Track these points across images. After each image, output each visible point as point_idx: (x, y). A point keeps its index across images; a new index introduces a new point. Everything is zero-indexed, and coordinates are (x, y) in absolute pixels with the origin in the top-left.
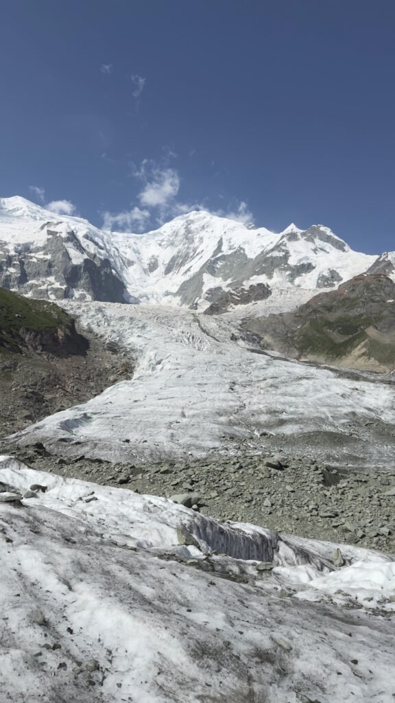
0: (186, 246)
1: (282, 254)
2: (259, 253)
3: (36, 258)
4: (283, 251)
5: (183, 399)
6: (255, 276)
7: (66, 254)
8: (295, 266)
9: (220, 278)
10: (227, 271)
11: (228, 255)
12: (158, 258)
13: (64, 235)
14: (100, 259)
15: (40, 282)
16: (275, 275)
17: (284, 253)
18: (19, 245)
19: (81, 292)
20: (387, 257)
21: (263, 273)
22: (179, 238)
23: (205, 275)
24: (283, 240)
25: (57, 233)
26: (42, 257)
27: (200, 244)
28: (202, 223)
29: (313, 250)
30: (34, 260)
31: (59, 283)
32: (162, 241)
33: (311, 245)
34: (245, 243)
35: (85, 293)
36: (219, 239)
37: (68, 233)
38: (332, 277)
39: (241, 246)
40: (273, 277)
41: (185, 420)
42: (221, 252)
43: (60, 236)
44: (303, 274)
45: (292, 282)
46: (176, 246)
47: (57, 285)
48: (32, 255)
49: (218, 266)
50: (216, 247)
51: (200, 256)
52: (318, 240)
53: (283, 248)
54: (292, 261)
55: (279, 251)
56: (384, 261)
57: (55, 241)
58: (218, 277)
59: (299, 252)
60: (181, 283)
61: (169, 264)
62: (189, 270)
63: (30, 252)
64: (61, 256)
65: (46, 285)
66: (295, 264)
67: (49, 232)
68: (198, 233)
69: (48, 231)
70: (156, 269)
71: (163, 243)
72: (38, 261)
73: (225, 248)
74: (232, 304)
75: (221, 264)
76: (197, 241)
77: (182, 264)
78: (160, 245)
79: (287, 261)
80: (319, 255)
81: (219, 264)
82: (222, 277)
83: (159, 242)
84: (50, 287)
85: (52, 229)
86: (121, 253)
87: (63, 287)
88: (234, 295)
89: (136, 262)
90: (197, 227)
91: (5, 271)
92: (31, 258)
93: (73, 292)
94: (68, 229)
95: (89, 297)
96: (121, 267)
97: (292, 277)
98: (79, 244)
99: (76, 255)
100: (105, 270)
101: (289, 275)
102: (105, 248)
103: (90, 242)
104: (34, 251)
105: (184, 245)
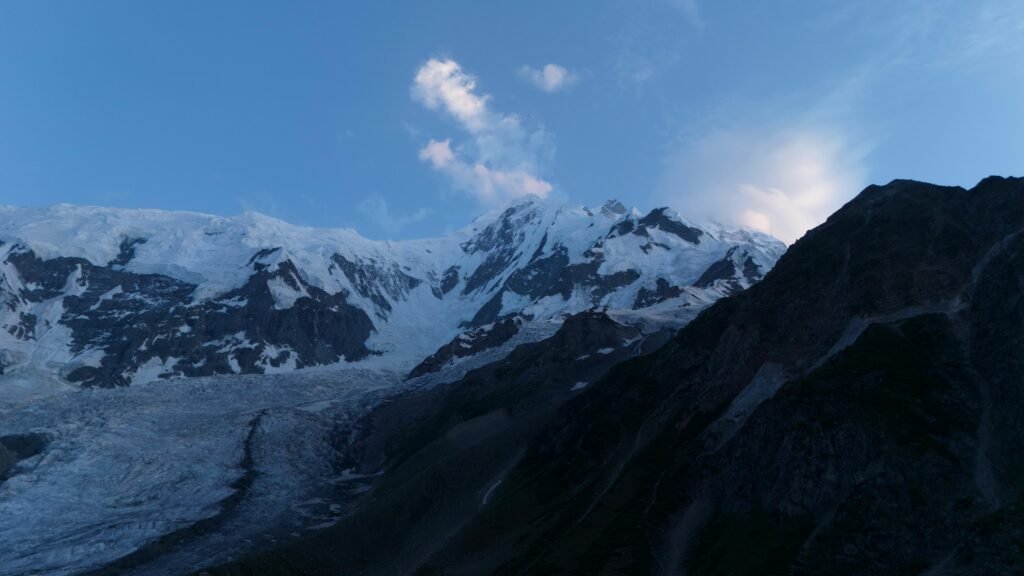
0: (501, 247)
1: (590, 260)
3: (228, 307)
4: (595, 255)
7: (267, 297)
8: (608, 277)
9: (528, 297)
10: (538, 285)
11: (546, 259)
12: (459, 271)
14: (329, 295)
16: (574, 293)
17: (594, 259)
19: (282, 349)
21: (557, 292)
22: (493, 237)
23: (506, 293)
24: (612, 233)
26: (235, 304)
27: (520, 243)
28: (526, 211)
29: (642, 248)
31: (248, 341)
33: (642, 241)
35: (289, 349)
36: (543, 235)
37: (281, 264)
39: (565, 245)
40: (570, 296)
42: (542, 254)
44: (619, 288)
46: (487, 250)
47: (245, 344)
50: (537, 247)
51: (515, 262)
52: (656, 231)
54: (605, 270)
55: (587, 257)
57: (259, 278)
61: (472, 278)
62: (496, 285)
65: (230, 345)
66: (608, 273)
67: (257, 266)
68: (519, 227)
70: (453, 287)
71: (470, 247)
72: (229, 310)
73: (547, 248)
75: (534, 273)
76: (516, 239)
77: (491, 276)
79: (596, 270)
80: (651, 254)
81: (532, 275)
82: (531, 294)
83: (464, 245)
84: (233, 348)
85: (263, 260)
86: (402, 269)
87: (253, 346)
88: (464, 341)
89: (422, 281)
90: (520, 218)
91: (174, 332)
92: (221, 307)
93: (271, 351)
94: (283, 258)
95: (294, 355)
96: (395, 292)
97: (602, 293)
98: (295, 277)
99: (285, 295)
100: (334, 310)
101: (594, 293)
102: (373, 267)
103: (337, 265)
104: (229, 295)
105: (498, 246)
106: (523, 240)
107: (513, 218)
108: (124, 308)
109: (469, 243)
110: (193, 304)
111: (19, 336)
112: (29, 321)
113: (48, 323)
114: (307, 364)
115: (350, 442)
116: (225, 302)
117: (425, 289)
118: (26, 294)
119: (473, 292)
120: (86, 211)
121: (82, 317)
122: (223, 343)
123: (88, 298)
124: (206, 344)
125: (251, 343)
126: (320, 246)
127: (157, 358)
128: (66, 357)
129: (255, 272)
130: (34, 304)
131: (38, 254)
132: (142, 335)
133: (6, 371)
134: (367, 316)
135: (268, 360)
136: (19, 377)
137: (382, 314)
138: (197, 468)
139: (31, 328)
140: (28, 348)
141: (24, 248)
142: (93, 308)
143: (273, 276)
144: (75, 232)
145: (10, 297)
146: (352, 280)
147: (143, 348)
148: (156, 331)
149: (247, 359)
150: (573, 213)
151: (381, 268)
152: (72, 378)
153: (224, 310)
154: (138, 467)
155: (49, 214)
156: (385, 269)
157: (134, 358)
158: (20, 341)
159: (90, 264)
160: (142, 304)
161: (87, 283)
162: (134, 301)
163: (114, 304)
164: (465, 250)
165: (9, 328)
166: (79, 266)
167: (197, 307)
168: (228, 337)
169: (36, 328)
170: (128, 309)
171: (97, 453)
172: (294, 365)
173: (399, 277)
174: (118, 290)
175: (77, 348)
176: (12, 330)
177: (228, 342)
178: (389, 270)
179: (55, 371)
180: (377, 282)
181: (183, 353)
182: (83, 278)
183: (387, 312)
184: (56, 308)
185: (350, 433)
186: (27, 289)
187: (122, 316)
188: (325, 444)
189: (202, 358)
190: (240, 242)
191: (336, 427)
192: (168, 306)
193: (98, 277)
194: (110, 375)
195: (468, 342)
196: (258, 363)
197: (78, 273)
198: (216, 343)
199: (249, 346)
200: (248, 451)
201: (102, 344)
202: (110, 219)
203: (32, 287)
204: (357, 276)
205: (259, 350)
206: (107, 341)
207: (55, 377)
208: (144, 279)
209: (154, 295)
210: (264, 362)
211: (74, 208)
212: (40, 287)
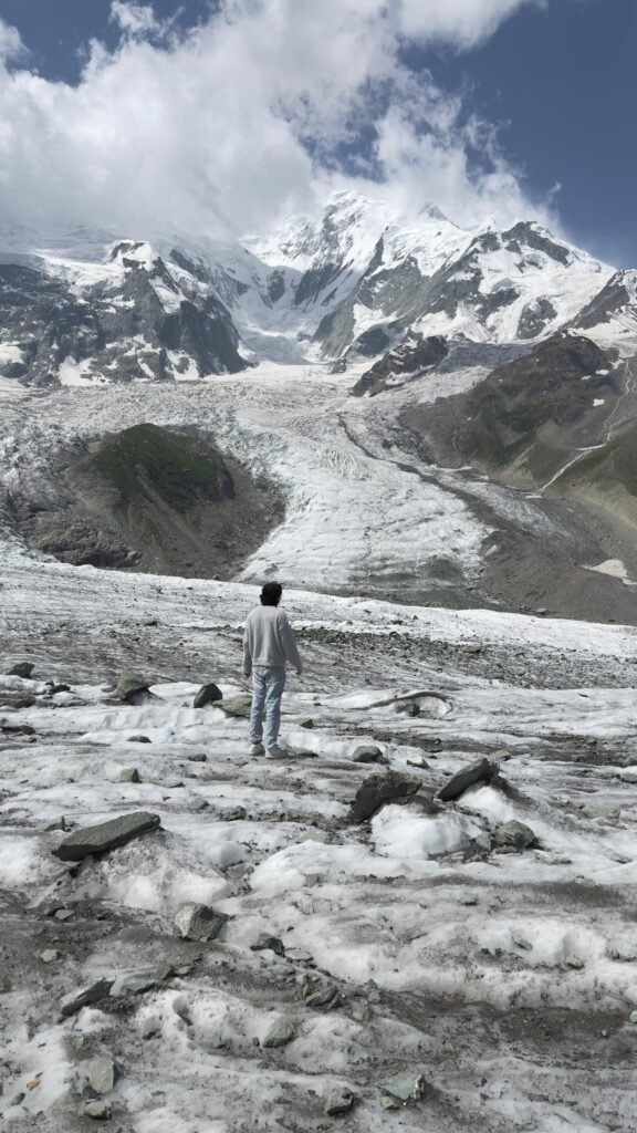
0: (326, 252)
1: (469, 276)
2: (438, 267)
3: (115, 307)
4: (472, 270)
5: (330, 548)
6: (429, 315)
7: (155, 298)
8: (489, 295)
9: (380, 312)
10: (390, 299)
11: (391, 270)
12: (284, 277)
13: (149, 267)
14: (202, 299)
15: (125, 345)
16: (458, 311)
17: (473, 275)
18: (87, 288)
19: (181, 356)
20: (622, 279)
21: (440, 310)
22: (316, 239)
23: (356, 307)
24: (475, 246)
25: (138, 264)
26: (121, 304)
27: (349, 249)
28: (351, 210)
29: (517, 266)
30: (112, 310)
31: (150, 345)
32: (289, 245)
33: (516, 258)
34: (418, 250)
35: (187, 356)
36: (377, 241)
37: (154, 262)
38: (543, 312)
39: (412, 255)
40: (455, 315)
41: (331, 568)
42: (382, 263)
43: (143, 269)
44: (501, 308)
45: (482, 321)
46: (311, 254)
47: (148, 348)
48: (108, 300)
49: (377, 291)
50: (373, 254)
52: (527, 247)
53: (472, 265)
54: (485, 288)
55: (466, 272)
56: (616, 286)
57: (137, 277)
58: (376, 309)
59: (497, 271)
60: (320, 319)
61: (301, 286)
62: (332, 296)
63: (104, 298)
64: (148, 302)
65: (134, 349)
66: (489, 292)
67: (127, 263)
68: (344, 228)
69: (125, 260)
70: (281, 295)
71: (290, 249)
72: (117, 311)
73: (386, 257)
74: (392, 373)
75: (381, 286)
76: (342, 242)
77: (322, 285)
78: (285, 252)
79: (477, 288)
80: (526, 273)
81: (379, 287)
82: (384, 309)
83: (283, 247)
84: (139, 351)
85: (130, 256)
86: (227, 272)
87: (157, 351)
88: (396, 358)
89: (249, 287)
90: (343, 218)
92: (107, 306)
93: (173, 357)
95: (193, 362)
97: (484, 314)
98: (170, 279)
99: (169, 298)
100: (211, 316)
101: (479, 311)
105: (323, 251)
106: (351, 245)
107: (337, 218)
110: (78, 302)
114: (206, 372)
117: (254, 295)
119: (305, 302)
124: (110, 346)
125: (154, 347)
127: (71, 358)
129: (128, 270)
132: (50, 333)
135: (173, 366)
143: (151, 276)
147: (55, 347)
157: (51, 357)
168: (129, 340)
172: (197, 373)
173: (227, 280)
177: (130, 345)
178: (217, 272)
181: (93, 355)
189: (112, 360)
196: (166, 369)
198: (119, 345)
199: (152, 350)
205: (163, 355)
210: (171, 368)
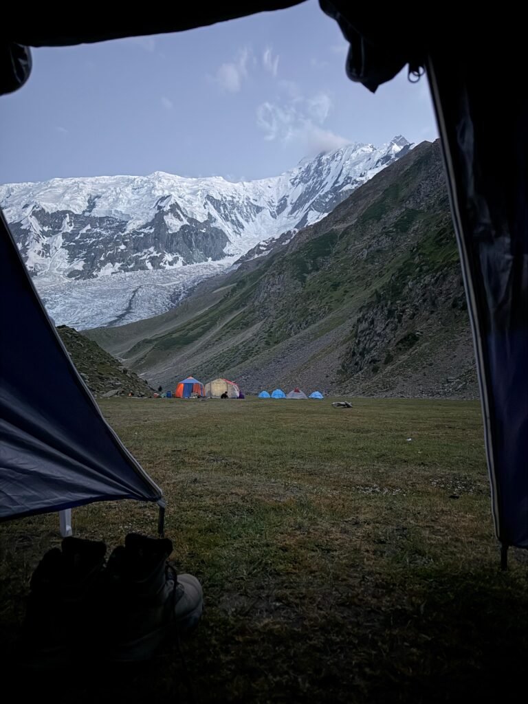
0: (315, 180)
3: (144, 233)
7: (164, 226)
12: (288, 199)
13: (166, 208)
19: (175, 256)
25: (162, 207)
26: (148, 231)
27: (327, 176)
35: (178, 255)
37: (170, 205)
43: (164, 210)
46: (306, 182)
47: (154, 254)
51: (322, 189)
57: (159, 215)
61: (296, 203)
63: (141, 229)
67: (159, 208)
68: (328, 164)
70: (283, 210)
72: (145, 236)
76: (325, 173)
77: (307, 201)
84: (148, 256)
86: (252, 201)
87: (158, 255)
88: (262, 246)
89: (264, 208)
91: (117, 249)
92: (141, 233)
93: (169, 257)
94: (172, 202)
95: (181, 258)
96: (247, 216)
98: (179, 213)
99: (174, 224)
100: (203, 231)
102: (233, 201)
103: (209, 202)
104: (145, 227)
106: (329, 173)
108: (92, 237)
109: (295, 179)
110: (126, 233)
111: (43, 256)
112: (47, 247)
113: (56, 248)
114: (188, 263)
115: (180, 299)
116: (143, 230)
117: (266, 213)
118: (43, 233)
119: (296, 212)
120: (68, 182)
121: (72, 243)
122: (143, 254)
123: (74, 233)
124: (135, 255)
125: (157, 253)
126: (198, 191)
127: (110, 264)
128: (65, 265)
129: (157, 212)
130: (48, 238)
131: (47, 210)
132: (101, 252)
133: (38, 274)
134: (224, 234)
135: (167, 262)
136: (45, 277)
137: (237, 231)
138: (104, 310)
139: (48, 251)
140: (48, 262)
141: (39, 207)
142: (77, 238)
143: (167, 213)
144: (63, 195)
145: (36, 236)
146: (219, 211)
147: (102, 259)
148: (107, 249)
149: (155, 262)
150: (362, 151)
151: (238, 202)
152: (70, 276)
153: (143, 235)
154: (79, 310)
155: (49, 186)
156: (241, 202)
157: (98, 264)
158: (43, 258)
159: (73, 213)
160: (101, 235)
161: (73, 224)
162: (97, 233)
163: (87, 236)
164: (293, 184)
165: (37, 252)
166: (67, 215)
167: (128, 234)
168: (146, 251)
169: (51, 251)
170: (94, 237)
171: (64, 305)
172: (181, 264)
173: (250, 206)
174: (89, 227)
175: (71, 261)
176: (39, 253)
177: (145, 253)
178: (243, 202)
179: (62, 273)
180: (235, 211)
181: (123, 261)
182: (71, 222)
183: (241, 230)
184: (59, 240)
185: (180, 295)
186: (43, 230)
187: (91, 242)
188: (167, 300)
189: (132, 262)
190: (151, 193)
191: (174, 293)
192: (113, 234)
193: (79, 220)
194: (87, 274)
195: (265, 246)
196: (162, 264)
197: (68, 219)
198: (139, 254)
199: (156, 255)
200: (130, 304)
201: (82, 258)
202: (81, 185)
203: (46, 229)
204: (222, 208)
205: (162, 257)
206: (85, 256)
207: (62, 276)
208: (101, 220)
209: (106, 229)
210: (165, 263)
211: (62, 181)
212: (50, 229)
